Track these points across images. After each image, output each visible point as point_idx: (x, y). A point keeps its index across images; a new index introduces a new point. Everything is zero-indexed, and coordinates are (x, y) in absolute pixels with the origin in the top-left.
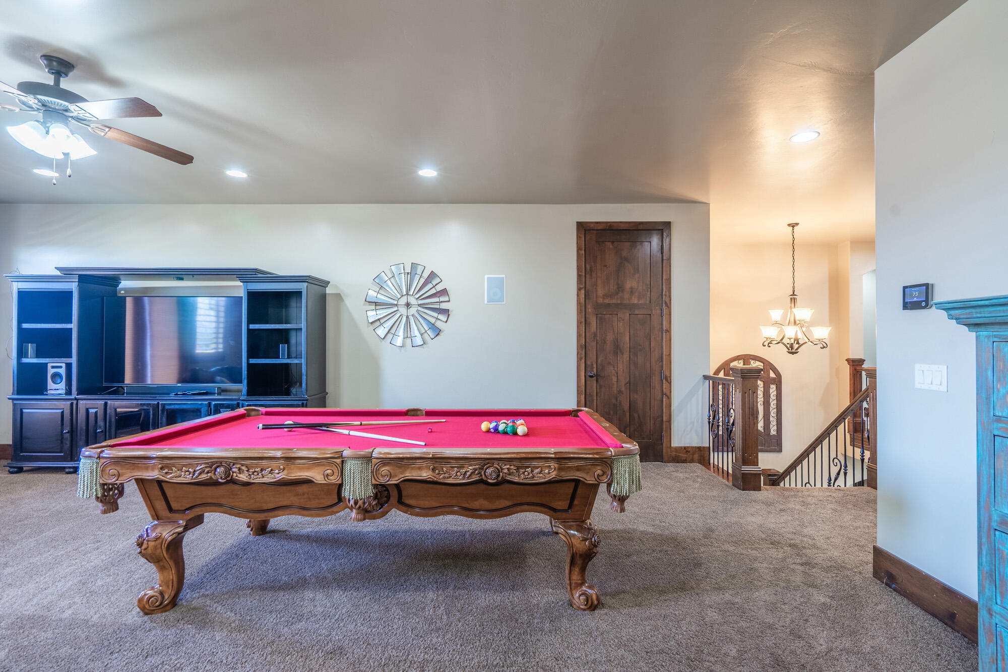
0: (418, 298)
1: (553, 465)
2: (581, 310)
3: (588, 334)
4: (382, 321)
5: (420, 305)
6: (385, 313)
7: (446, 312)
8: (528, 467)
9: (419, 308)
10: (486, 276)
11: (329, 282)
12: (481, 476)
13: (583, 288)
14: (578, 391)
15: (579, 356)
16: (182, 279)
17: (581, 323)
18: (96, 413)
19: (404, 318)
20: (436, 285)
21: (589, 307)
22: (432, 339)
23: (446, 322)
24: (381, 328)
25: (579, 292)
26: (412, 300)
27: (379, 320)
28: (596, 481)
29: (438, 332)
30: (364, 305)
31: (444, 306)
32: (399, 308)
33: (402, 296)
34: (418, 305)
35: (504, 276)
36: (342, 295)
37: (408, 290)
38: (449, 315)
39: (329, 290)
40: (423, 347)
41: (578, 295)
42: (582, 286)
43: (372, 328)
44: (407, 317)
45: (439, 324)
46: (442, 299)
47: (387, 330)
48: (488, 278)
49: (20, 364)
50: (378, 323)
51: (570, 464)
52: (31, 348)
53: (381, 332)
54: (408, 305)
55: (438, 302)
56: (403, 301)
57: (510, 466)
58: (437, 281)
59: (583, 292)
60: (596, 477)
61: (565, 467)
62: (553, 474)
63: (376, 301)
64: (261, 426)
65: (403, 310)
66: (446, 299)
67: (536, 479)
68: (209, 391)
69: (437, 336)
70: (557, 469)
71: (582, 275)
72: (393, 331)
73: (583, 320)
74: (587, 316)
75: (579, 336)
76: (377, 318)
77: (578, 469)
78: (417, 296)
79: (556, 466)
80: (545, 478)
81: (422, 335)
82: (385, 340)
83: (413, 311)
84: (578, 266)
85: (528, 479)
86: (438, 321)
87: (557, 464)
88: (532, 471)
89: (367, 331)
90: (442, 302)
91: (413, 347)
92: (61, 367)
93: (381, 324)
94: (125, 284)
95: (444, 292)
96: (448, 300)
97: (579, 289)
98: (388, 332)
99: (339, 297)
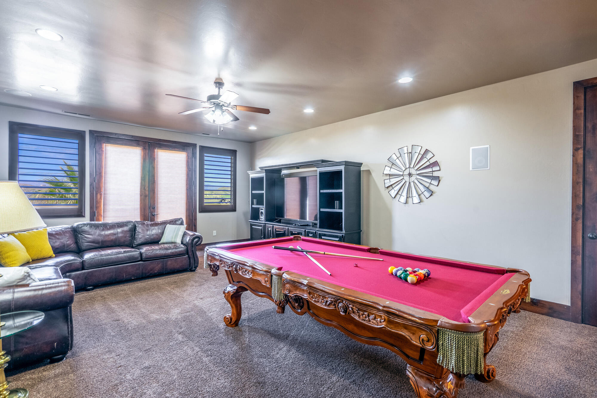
0: (417, 169)
1: (383, 315)
2: (578, 170)
3: (588, 195)
4: (393, 186)
5: (418, 174)
6: (395, 180)
7: (438, 179)
8: (366, 311)
9: (418, 177)
10: (471, 148)
11: (362, 164)
12: (336, 307)
13: (581, 148)
14: (572, 251)
15: (575, 216)
16: (299, 168)
17: (578, 183)
18: (270, 230)
19: (408, 183)
20: (430, 159)
21: (590, 166)
22: (427, 198)
23: (438, 186)
24: (393, 191)
25: (576, 152)
26: (413, 171)
27: (391, 185)
28: (421, 344)
29: (432, 193)
30: (383, 176)
31: (435, 174)
32: (404, 177)
33: (406, 169)
34: (417, 174)
35: (488, 146)
36: (370, 170)
37: (410, 164)
38: (439, 181)
39: (362, 169)
40: (420, 204)
41: (573, 156)
42: (579, 146)
43: (387, 191)
44: (409, 183)
45: (432, 188)
46: (434, 169)
47: (396, 192)
48: (472, 149)
49: (252, 207)
50: (391, 188)
51: (398, 320)
52: (255, 201)
53: (393, 193)
54: (410, 175)
55: (431, 172)
56: (407, 172)
57: (353, 306)
58: (429, 155)
59: (581, 152)
60: (421, 340)
61: (393, 321)
62: (383, 325)
63: (389, 173)
64: (273, 247)
65: (407, 178)
66: (438, 168)
67: (371, 323)
68: (309, 224)
69: (430, 196)
70: (386, 320)
71: (580, 135)
72: (400, 193)
73: (581, 180)
74: (587, 176)
75: (575, 196)
76: (390, 185)
77: (406, 327)
78: (416, 168)
79: (386, 318)
80: (378, 325)
81: (419, 195)
82: (395, 199)
83: (413, 178)
84: (574, 126)
85: (366, 321)
86: (431, 185)
87: (387, 316)
88: (369, 316)
89: (384, 192)
90: (434, 171)
91: (413, 204)
92: (263, 209)
93: (393, 188)
94: (284, 172)
95: (436, 164)
96: (439, 169)
97: (575, 150)
98: (397, 193)
99: (368, 172)
